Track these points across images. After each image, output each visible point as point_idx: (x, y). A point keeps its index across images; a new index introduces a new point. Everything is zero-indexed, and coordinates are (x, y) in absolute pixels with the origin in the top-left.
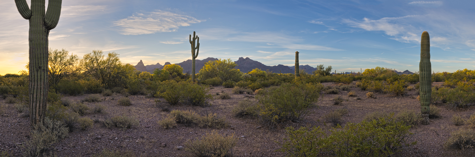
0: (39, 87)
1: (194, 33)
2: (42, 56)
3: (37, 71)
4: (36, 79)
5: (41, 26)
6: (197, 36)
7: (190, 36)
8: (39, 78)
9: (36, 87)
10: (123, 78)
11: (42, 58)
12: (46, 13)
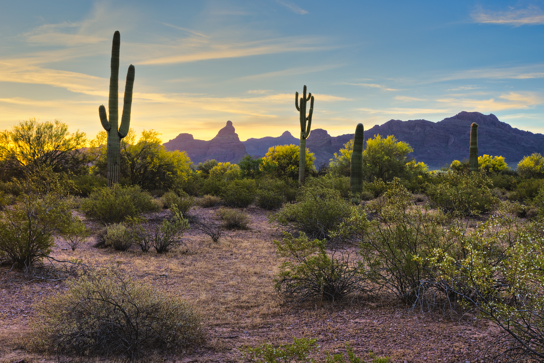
0: (116, 175)
1: (305, 88)
2: (118, 155)
3: (115, 165)
4: (114, 170)
5: (117, 136)
6: (310, 94)
7: (297, 94)
8: (116, 169)
9: (113, 175)
10: (169, 174)
11: (118, 157)
12: (119, 127)
